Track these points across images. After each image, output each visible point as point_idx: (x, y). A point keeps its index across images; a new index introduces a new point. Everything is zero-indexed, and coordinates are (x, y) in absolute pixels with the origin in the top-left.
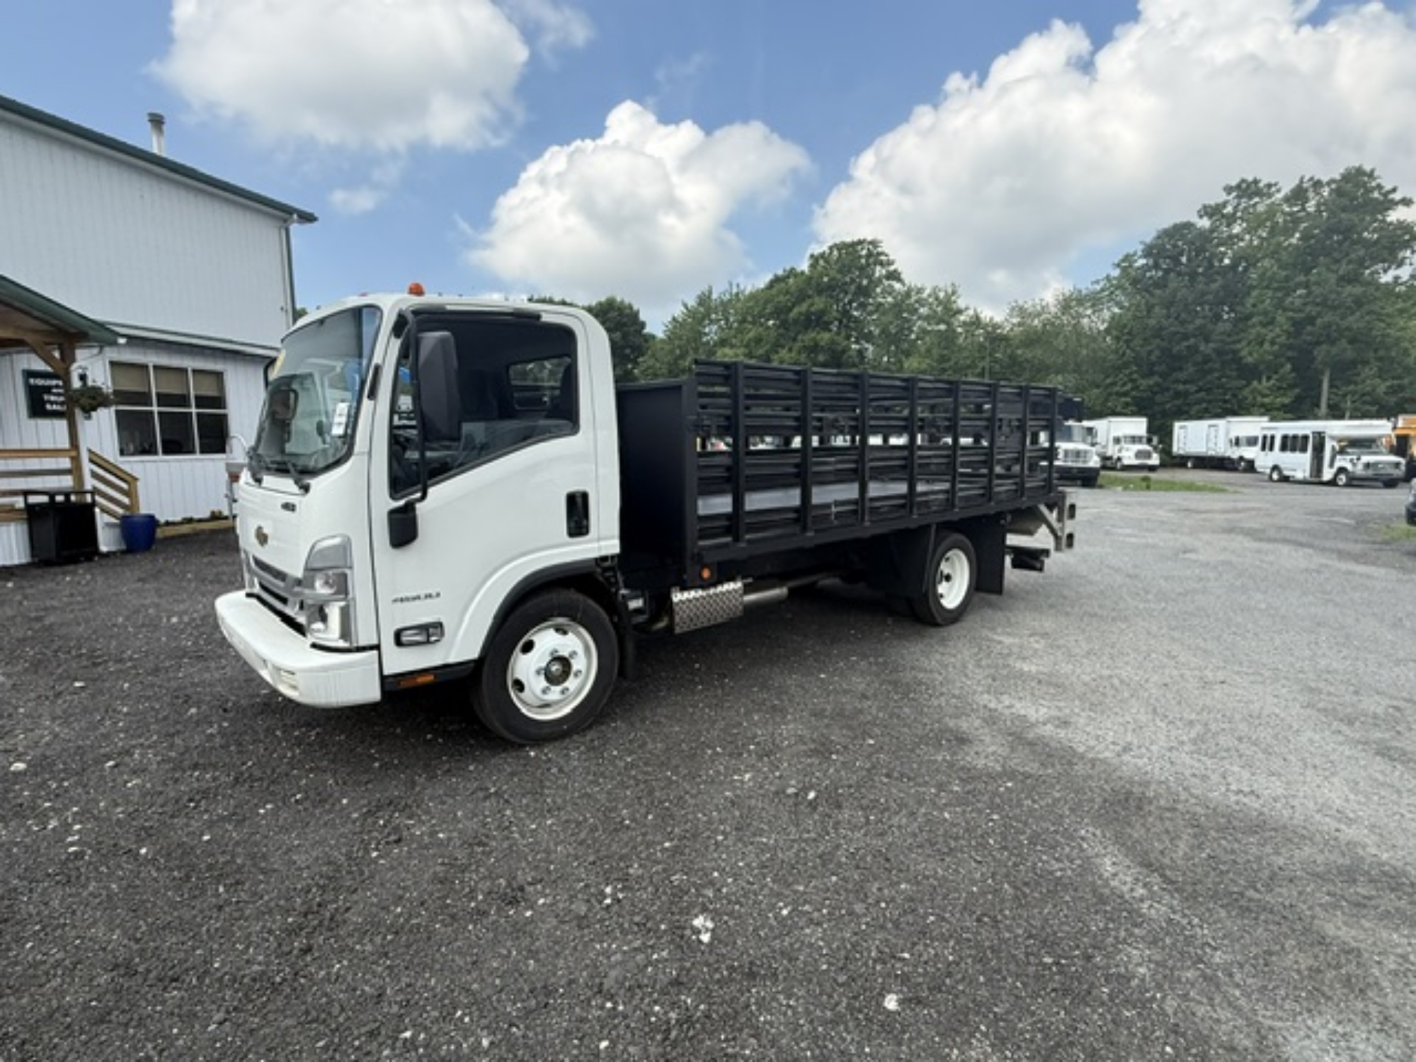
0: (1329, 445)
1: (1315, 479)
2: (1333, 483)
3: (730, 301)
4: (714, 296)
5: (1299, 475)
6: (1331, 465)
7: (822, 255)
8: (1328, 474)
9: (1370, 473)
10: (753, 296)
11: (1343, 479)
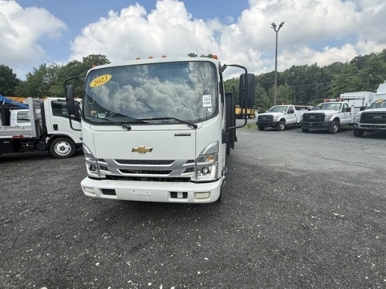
3: (54, 69)
4: (47, 66)
7: (87, 58)
10: (63, 68)
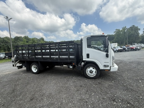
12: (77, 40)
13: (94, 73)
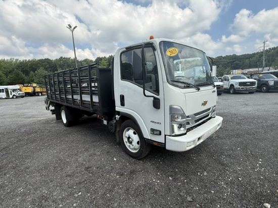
0: (9, 91)
1: (8, 97)
2: (13, 98)
5: (4, 97)
6: (11, 94)
8: (11, 96)
9: (20, 95)
11: (15, 97)
12: (218, 57)
13: (135, 143)
